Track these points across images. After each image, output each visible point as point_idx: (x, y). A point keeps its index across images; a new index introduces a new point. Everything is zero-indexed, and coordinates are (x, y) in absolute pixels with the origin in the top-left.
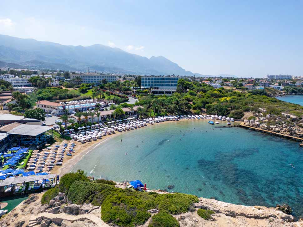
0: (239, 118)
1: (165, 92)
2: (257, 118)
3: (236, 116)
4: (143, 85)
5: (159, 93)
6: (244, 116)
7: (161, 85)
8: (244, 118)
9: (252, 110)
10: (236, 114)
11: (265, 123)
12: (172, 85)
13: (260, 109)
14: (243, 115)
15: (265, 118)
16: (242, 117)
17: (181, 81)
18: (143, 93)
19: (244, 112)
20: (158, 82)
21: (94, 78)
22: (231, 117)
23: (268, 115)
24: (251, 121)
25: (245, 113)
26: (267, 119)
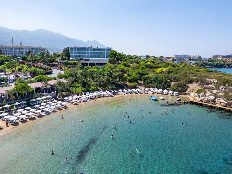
0: (183, 92)
1: (97, 63)
2: (207, 90)
3: (179, 89)
4: (72, 57)
5: (90, 65)
6: (189, 89)
7: (91, 57)
8: (189, 91)
9: (197, 82)
10: (180, 86)
11: (221, 97)
12: (104, 57)
13: (208, 79)
14: (187, 87)
15: (219, 91)
16: (186, 90)
17: (113, 52)
18: (71, 64)
19: (187, 84)
20: (88, 53)
21: (17, 50)
22: (174, 91)
23: (222, 88)
24: (200, 95)
25: (189, 85)
26: (221, 92)
